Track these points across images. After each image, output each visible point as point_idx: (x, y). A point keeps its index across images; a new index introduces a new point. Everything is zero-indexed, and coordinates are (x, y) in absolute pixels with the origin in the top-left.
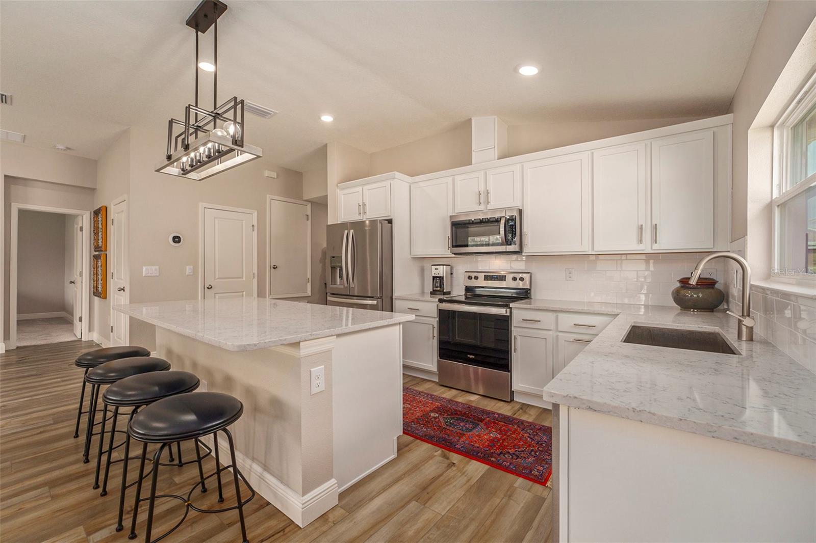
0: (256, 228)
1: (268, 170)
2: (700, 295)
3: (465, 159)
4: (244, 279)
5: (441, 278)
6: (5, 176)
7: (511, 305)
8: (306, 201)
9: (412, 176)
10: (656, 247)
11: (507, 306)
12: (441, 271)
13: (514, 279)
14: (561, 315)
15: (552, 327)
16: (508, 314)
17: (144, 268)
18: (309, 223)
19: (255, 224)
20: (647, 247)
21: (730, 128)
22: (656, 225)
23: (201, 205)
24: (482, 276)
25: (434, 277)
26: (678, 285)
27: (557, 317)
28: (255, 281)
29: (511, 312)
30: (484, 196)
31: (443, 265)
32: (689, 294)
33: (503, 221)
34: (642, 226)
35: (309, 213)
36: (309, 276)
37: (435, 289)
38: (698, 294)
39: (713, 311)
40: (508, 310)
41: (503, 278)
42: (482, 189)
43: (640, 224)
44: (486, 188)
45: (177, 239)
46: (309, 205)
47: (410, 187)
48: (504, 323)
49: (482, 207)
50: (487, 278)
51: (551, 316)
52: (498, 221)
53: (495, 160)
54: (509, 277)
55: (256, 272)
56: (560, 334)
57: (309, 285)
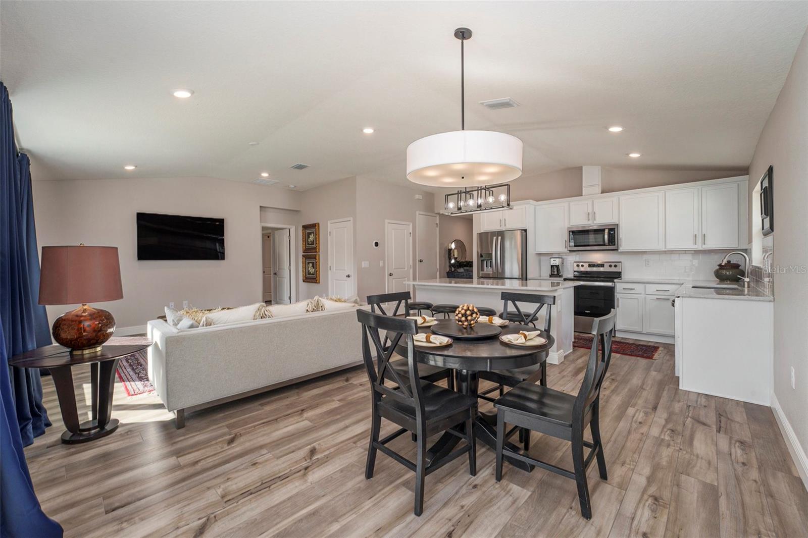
0: (411, 234)
1: (419, 194)
2: (731, 273)
3: (578, 192)
4: (406, 269)
5: (557, 267)
6: (260, 207)
7: (615, 280)
8: (436, 213)
9: (537, 201)
10: (704, 246)
11: (613, 282)
12: (557, 262)
13: (610, 266)
14: (647, 285)
15: (643, 293)
16: (613, 286)
17: (363, 263)
18: (438, 229)
19: (412, 232)
20: (699, 247)
21: (747, 182)
22: (704, 235)
23: (387, 221)
24: (586, 265)
25: (552, 266)
26: (718, 267)
27: (645, 286)
28: (411, 271)
29: (615, 285)
30: (591, 215)
31: (559, 258)
32: (724, 272)
33: (607, 231)
34: (696, 235)
35: (438, 222)
36: (438, 267)
37: (552, 273)
38: (730, 272)
39: (738, 282)
40: (613, 283)
41: (602, 265)
42: (590, 211)
43: (695, 234)
44: (593, 210)
45: (377, 244)
46: (438, 218)
47: (535, 209)
48: (611, 290)
49: (590, 222)
50: (590, 266)
51: (642, 286)
52: (604, 230)
53: (599, 193)
54: (606, 265)
55: (412, 264)
56: (647, 296)
57: (438, 273)
